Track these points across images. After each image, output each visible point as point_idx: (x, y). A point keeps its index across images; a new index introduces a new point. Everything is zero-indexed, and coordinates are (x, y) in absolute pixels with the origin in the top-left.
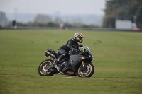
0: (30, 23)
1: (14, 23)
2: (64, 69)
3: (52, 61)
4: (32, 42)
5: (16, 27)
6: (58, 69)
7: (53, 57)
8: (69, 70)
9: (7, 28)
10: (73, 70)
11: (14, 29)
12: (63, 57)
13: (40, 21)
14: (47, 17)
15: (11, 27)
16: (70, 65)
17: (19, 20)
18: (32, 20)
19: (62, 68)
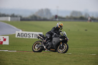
0: (67, 17)
1: (56, 17)
2: (49, 47)
3: (41, 42)
4: (69, 30)
5: (57, 19)
6: (45, 47)
7: (42, 39)
8: (52, 48)
9: (52, 20)
10: (54, 48)
11: (56, 21)
12: (48, 39)
13: (74, 16)
14: (80, 13)
15: (54, 19)
16: (52, 45)
17: (59, 15)
18: (69, 15)
19: (48, 46)
